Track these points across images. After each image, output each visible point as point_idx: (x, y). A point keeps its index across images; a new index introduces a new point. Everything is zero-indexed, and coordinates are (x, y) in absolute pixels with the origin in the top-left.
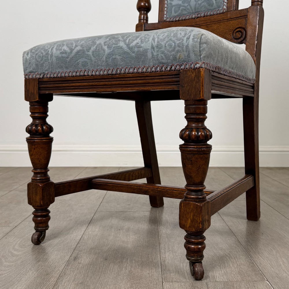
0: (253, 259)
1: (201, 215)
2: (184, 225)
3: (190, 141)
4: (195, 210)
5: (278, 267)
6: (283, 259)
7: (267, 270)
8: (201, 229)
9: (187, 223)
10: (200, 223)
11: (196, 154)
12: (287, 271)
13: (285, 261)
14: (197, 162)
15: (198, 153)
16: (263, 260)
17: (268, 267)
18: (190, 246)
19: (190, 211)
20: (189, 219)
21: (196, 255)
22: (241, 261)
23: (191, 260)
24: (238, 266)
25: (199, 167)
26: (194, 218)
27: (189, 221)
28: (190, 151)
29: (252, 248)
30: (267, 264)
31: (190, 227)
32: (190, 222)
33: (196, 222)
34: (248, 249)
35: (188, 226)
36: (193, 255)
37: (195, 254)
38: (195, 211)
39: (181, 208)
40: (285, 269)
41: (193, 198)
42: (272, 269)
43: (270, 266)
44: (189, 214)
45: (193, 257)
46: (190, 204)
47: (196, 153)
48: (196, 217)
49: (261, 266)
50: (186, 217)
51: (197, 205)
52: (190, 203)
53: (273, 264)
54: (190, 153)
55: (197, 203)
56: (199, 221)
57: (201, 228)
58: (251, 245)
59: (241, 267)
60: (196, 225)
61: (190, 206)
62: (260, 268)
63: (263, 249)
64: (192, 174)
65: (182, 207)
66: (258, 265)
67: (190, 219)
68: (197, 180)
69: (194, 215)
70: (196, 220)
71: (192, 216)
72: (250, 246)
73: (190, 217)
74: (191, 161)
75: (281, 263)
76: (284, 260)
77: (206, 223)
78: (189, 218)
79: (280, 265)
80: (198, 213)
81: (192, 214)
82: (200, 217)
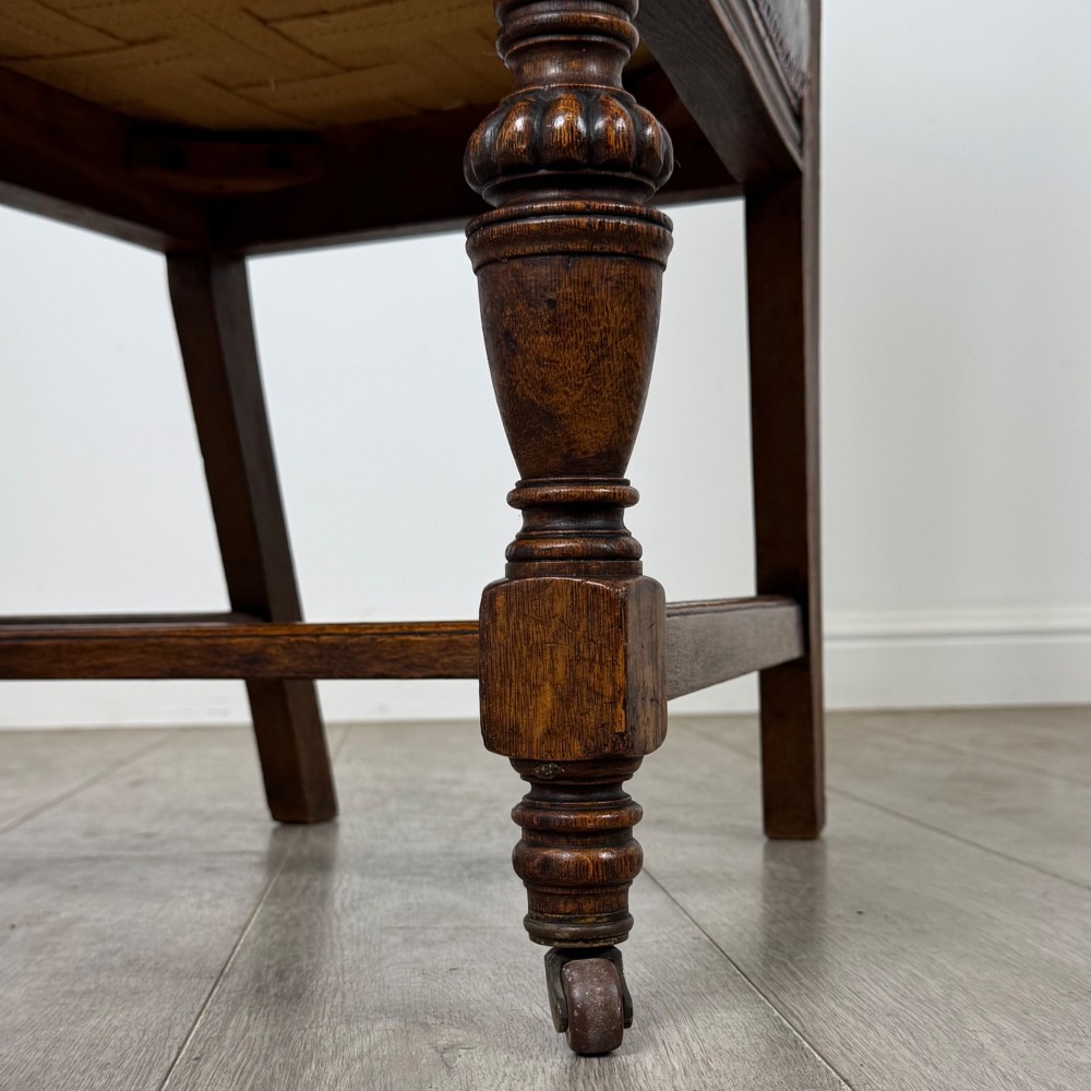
0: (796, 1022)
1: (621, 653)
2: (515, 731)
3: (543, 172)
4: (584, 621)
5: (967, 1062)
6: (995, 1018)
7: (888, 1076)
8: (621, 735)
9: (536, 709)
10: (613, 703)
11: (581, 253)
12: (1029, 1080)
13: (1008, 1026)
14: (588, 308)
15: (597, 247)
16: (861, 1025)
17: (898, 1062)
18: (552, 853)
19: (549, 637)
20: (548, 686)
21: (588, 906)
22: (714, 1037)
23: (560, 940)
24: (694, 1061)
25: (603, 344)
26: (579, 674)
27: (547, 698)
28: (543, 234)
29: (793, 973)
30: (890, 1044)
31: (549, 733)
32: (549, 706)
33: (588, 701)
34: (772, 980)
35: (539, 731)
36: (570, 907)
37: (581, 900)
38: (579, 633)
39: (494, 621)
40: (1015, 1068)
41: (565, 555)
42: (929, 1071)
43: (909, 1055)
44: (541, 654)
45: (569, 921)
46: (549, 591)
47: (585, 247)
48: (591, 670)
49: (849, 1060)
50: (527, 679)
51: (595, 589)
52: (546, 584)
53: (932, 1045)
54: (545, 247)
55: (590, 578)
56: (609, 691)
57: (620, 729)
58: (790, 959)
59: (710, 1069)
60: (591, 720)
61: (552, 601)
62: (845, 1068)
63: (865, 976)
64: (554, 399)
65: (501, 619)
66: (829, 1051)
67: (553, 685)
68: (589, 437)
69: (574, 661)
70: (589, 688)
71: (560, 668)
72: (786, 965)
73: (553, 671)
74: (552, 303)
75: (986, 1039)
76: (1004, 1024)
77: (648, 714)
78: (544, 679)
79: (981, 1050)
80: (604, 641)
81: (563, 651)
82: (614, 662)
